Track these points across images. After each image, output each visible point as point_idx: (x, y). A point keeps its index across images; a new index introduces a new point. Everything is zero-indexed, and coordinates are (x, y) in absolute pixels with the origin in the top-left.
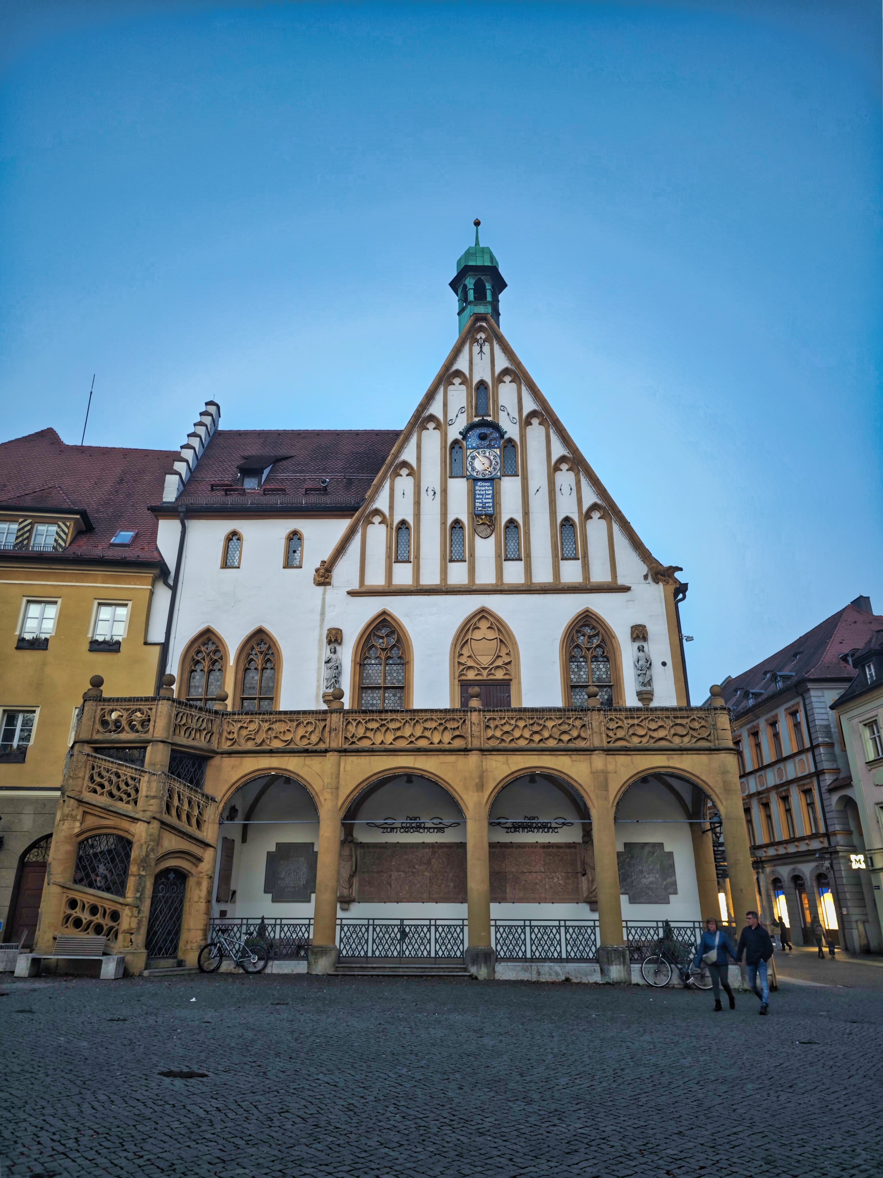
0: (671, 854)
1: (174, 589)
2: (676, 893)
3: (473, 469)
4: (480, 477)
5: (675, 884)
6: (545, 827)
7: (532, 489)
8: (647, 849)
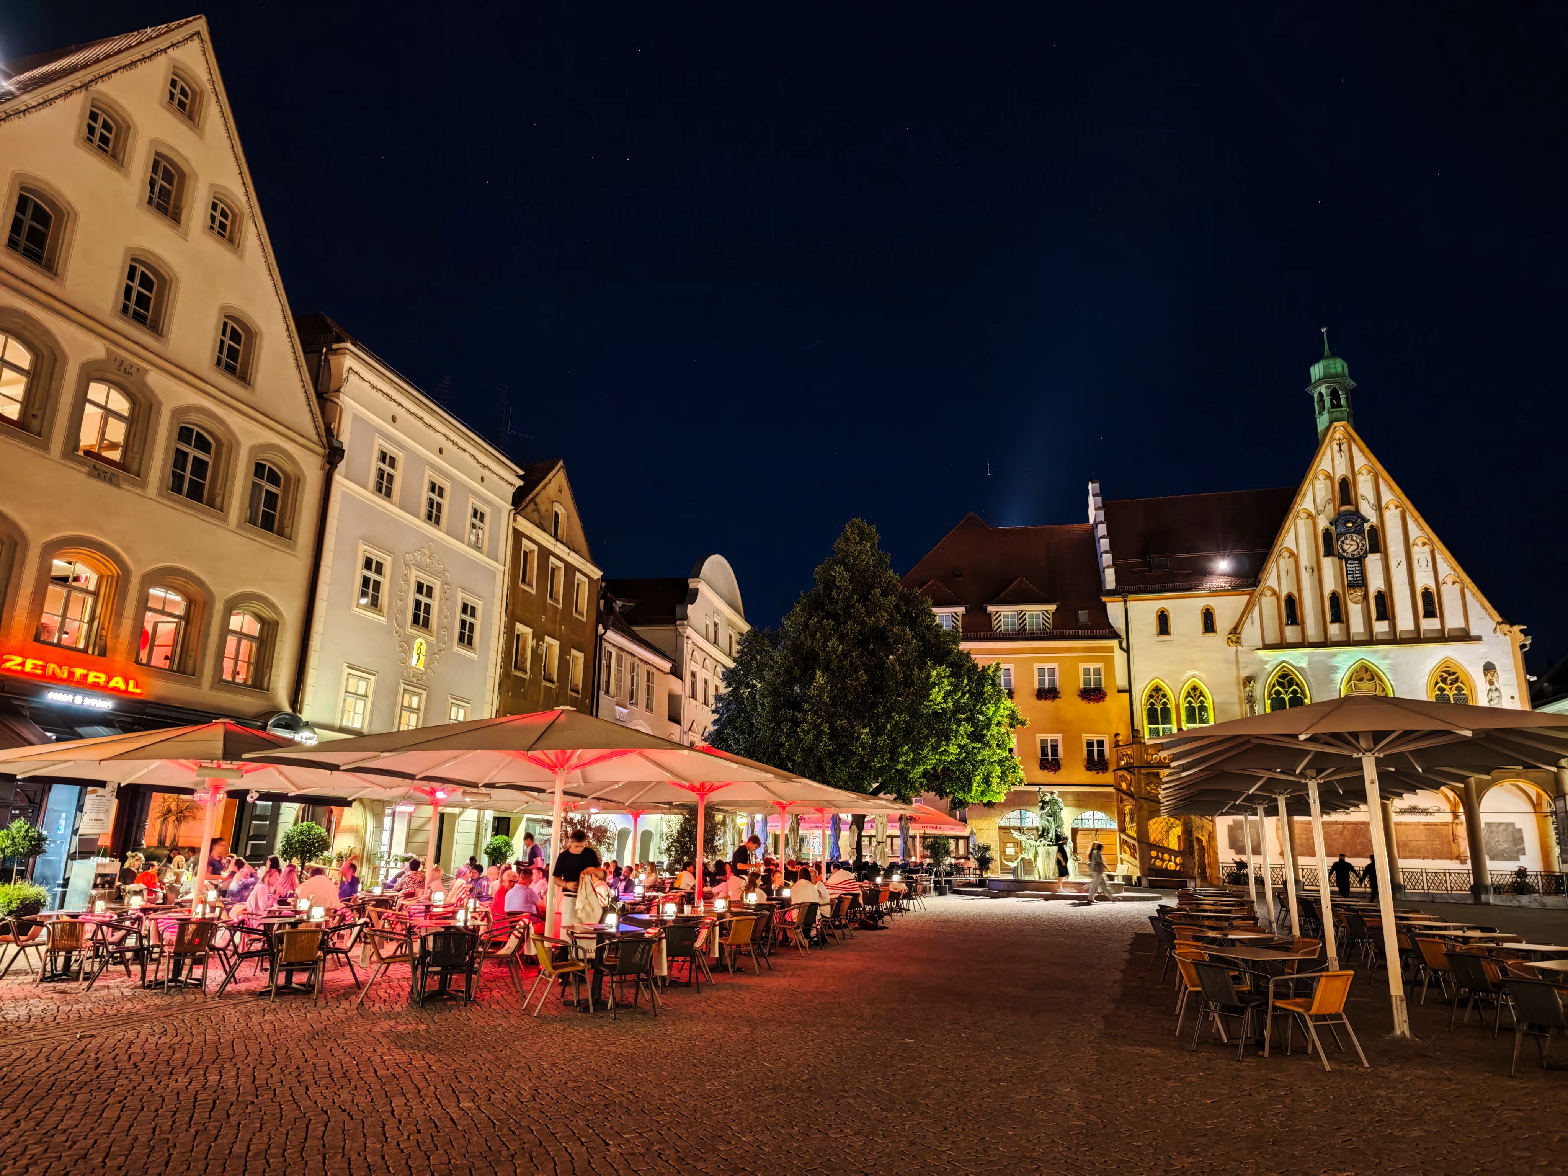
0: (1520, 831)
1: (1127, 651)
2: (1524, 854)
3: (1344, 551)
4: (1350, 556)
5: (1524, 849)
6: (1425, 812)
7: (1393, 563)
8: (1502, 827)
